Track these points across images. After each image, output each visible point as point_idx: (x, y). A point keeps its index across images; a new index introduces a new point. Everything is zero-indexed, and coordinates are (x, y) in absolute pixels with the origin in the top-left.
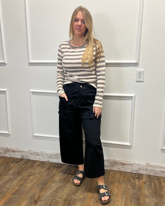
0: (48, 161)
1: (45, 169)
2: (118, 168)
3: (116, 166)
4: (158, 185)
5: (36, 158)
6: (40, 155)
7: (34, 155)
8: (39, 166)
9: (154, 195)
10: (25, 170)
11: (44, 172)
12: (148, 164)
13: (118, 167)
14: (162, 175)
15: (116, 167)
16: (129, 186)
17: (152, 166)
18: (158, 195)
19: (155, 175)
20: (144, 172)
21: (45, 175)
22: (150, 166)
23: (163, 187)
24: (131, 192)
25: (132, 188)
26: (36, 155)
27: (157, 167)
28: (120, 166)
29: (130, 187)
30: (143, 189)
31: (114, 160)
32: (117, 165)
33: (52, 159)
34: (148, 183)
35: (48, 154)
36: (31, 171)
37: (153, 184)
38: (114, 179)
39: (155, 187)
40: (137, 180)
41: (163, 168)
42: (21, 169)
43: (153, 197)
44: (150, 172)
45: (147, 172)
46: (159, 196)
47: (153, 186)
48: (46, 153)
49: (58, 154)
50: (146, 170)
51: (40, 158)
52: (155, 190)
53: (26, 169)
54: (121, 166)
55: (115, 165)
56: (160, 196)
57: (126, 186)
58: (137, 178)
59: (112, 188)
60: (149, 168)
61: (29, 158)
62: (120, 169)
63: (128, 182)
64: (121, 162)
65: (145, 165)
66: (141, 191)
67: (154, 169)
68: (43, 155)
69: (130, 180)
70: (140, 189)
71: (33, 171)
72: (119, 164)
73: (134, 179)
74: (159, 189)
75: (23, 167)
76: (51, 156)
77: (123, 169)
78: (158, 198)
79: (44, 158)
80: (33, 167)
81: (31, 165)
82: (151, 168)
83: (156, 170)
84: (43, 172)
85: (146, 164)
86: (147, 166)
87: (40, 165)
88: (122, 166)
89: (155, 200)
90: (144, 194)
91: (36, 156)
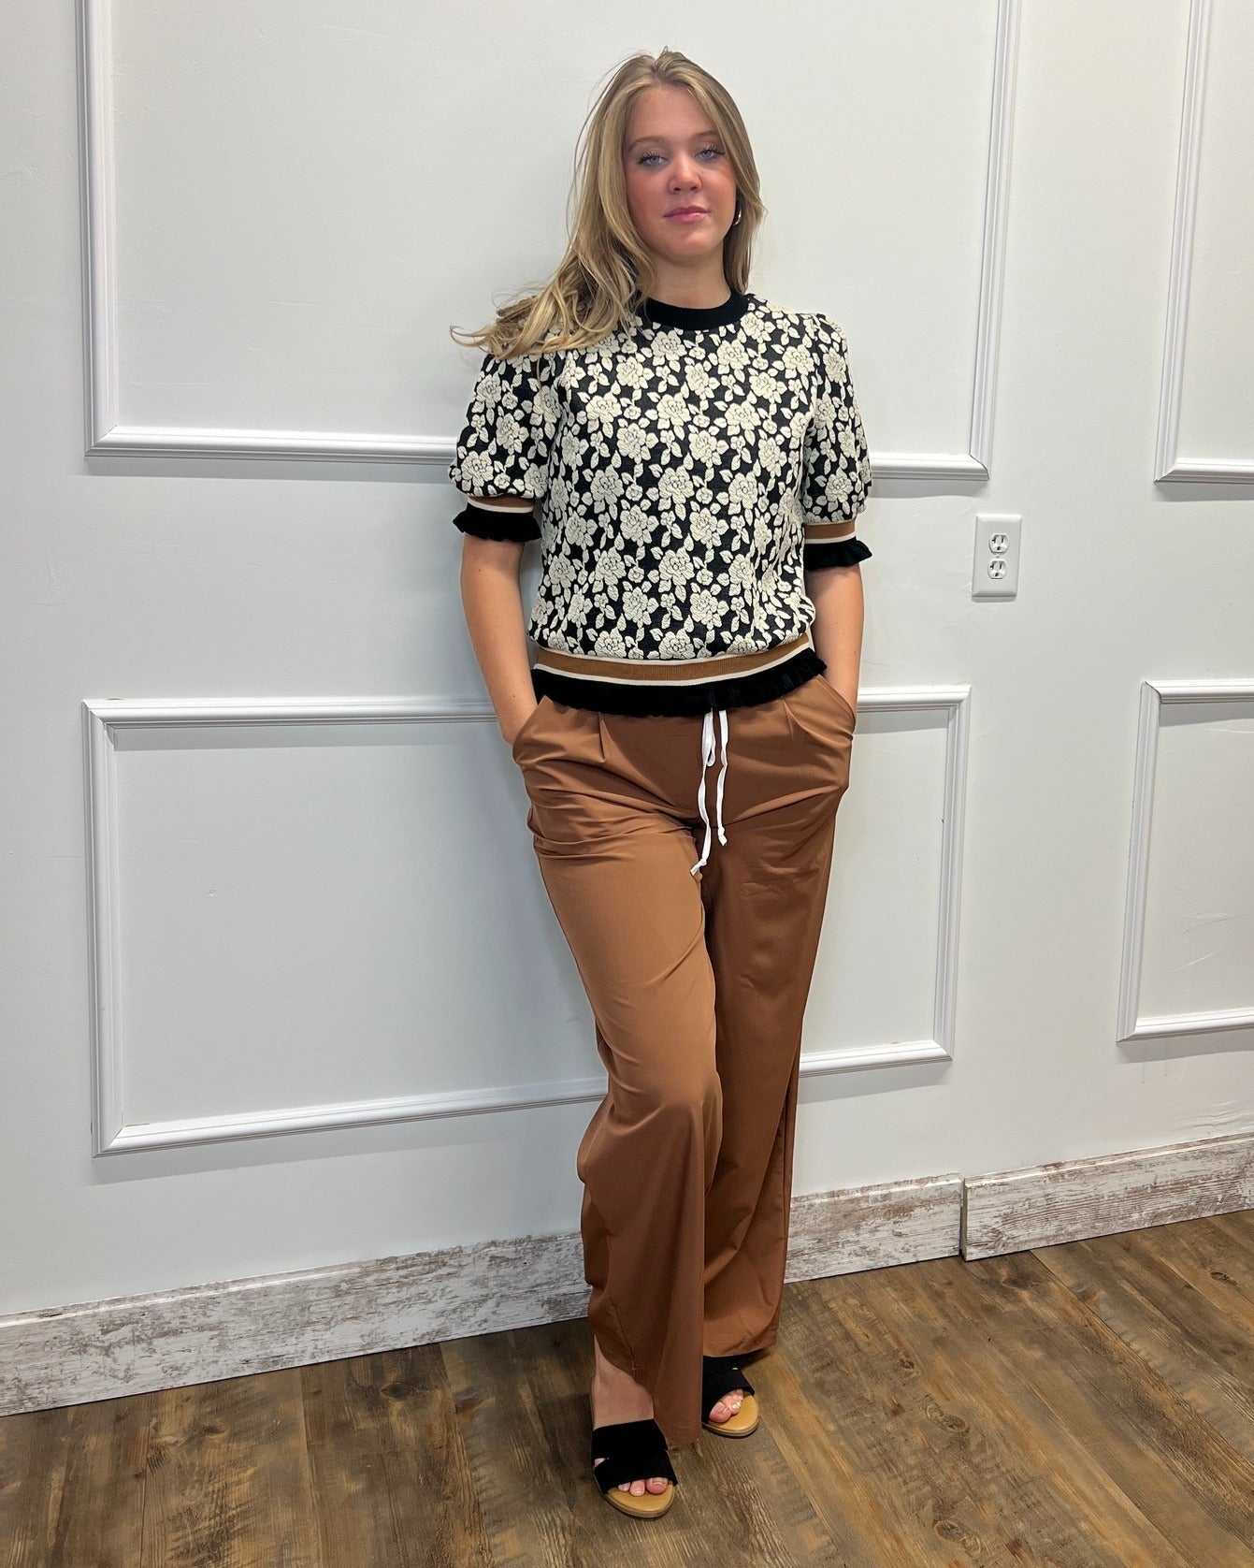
0: (264, 1362)
1: (299, 1442)
2: (865, 1251)
3: (851, 1235)
4: (1160, 1286)
5: (127, 1378)
6: (175, 1332)
7: (107, 1351)
8: (212, 1430)
9: (1196, 1351)
10: (107, 1521)
11: (317, 1466)
12: (1057, 1165)
13: (865, 1238)
14: (1135, 1216)
15: (848, 1248)
16: (1019, 1346)
17: (1080, 1172)
18: (1217, 1346)
19: (1102, 1229)
20: (1037, 1232)
21: (355, 1487)
22: (1071, 1173)
23: (1189, 1287)
24: (1066, 1382)
25: (1051, 1356)
26: (136, 1340)
27: (1105, 1171)
28: (875, 1231)
29: (1037, 1354)
30: (1107, 1333)
31: (832, 1194)
32: (857, 1228)
33: (309, 1335)
34: (1101, 1294)
35: (265, 1293)
36: (175, 1502)
37: (1128, 1287)
38: (896, 1339)
39: (1157, 1305)
40: (1025, 1294)
41: (1137, 1165)
42: (53, 1514)
43: (1202, 1365)
44: (1073, 1221)
45: (1051, 1229)
46: (1226, 1352)
47: (1139, 1298)
48: (245, 1296)
49: (368, 1274)
50: (1050, 1210)
51: (178, 1358)
52: (1172, 1318)
53: (99, 1504)
54: (887, 1228)
55: (843, 1235)
56: (1230, 1347)
57: (1002, 1350)
58: (1014, 1283)
59: (941, 1402)
60: (1062, 1192)
61: (44, 1397)
62: (876, 1251)
63: (992, 1324)
64: (885, 1197)
65: (1038, 1179)
66: (1116, 1358)
67: (1090, 1189)
68: (216, 1315)
69: (990, 1310)
70: (1095, 1344)
71: (192, 1497)
72: (874, 1212)
73: (1005, 1293)
74: (1182, 1305)
75: (55, 1494)
76: (305, 1308)
77: (901, 1242)
78: (1230, 1360)
79: (221, 1347)
80: (156, 1462)
81: (123, 1450)
82: (1076, 1186)
83: (1105, 1191)
84: (307, 1474)
85: (1046, 1167)
86: (1054, 1178)
87: (218, 1422)
88: (890, 1225)
89: (1228, 1380)
90: (1150, 1370)
91: (126, 1355)
